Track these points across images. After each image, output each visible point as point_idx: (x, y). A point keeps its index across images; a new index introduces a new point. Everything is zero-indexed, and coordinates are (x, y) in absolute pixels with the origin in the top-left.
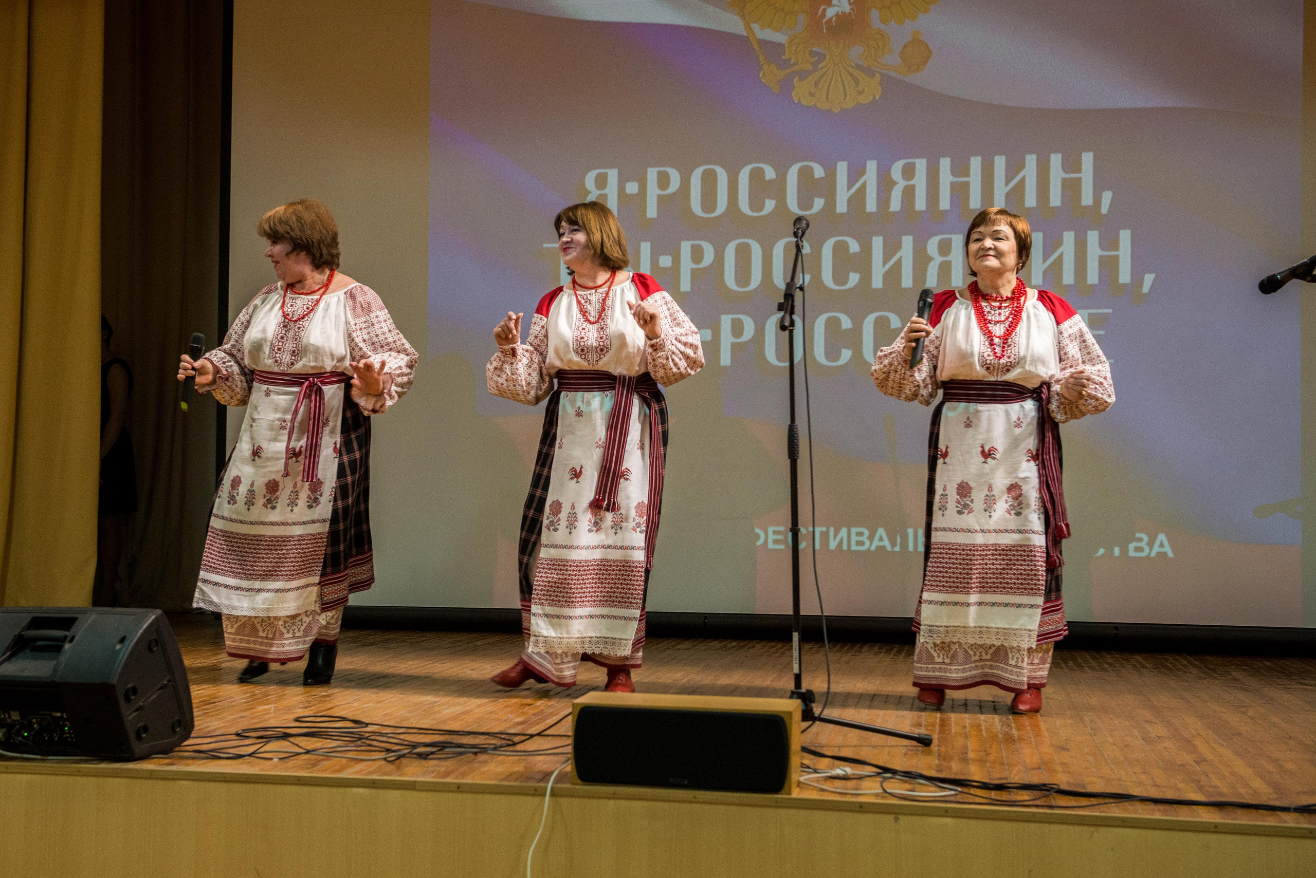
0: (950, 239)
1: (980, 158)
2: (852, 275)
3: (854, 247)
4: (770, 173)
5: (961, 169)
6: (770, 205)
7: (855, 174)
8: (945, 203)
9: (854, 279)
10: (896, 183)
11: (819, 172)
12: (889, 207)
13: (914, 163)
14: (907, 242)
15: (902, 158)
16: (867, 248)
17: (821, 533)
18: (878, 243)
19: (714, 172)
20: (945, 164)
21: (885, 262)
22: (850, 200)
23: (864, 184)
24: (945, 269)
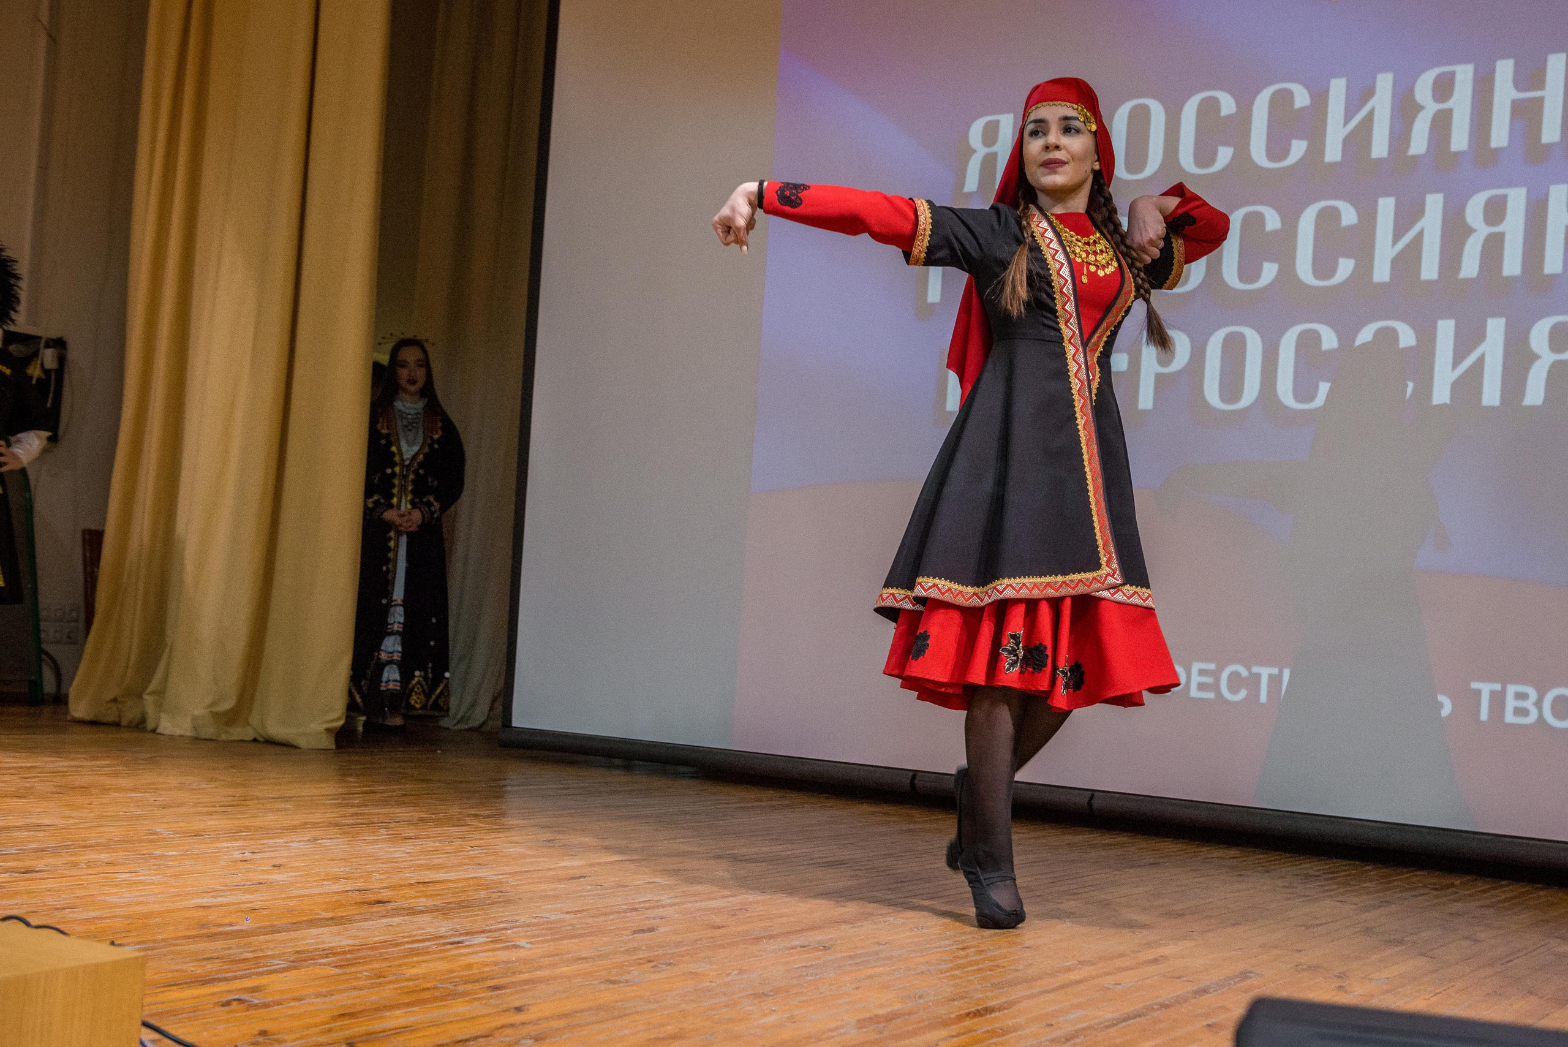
0: (1505, 197)
1: (1563, 57)
2: (1342, 262)
3: (1349, 215)
4: (1228, 105)
5: (1532, 77)
6: (1225, 155)
7: (1360, 95)
8: (1500, 136)
9: (1345, 267)
10: (1422, 108)
11: (1301, 98)
12: (1408, 146)
13: (1453, 72)
14: (1434, 203)
15: (1433, 66)
16: (1368, 216)
17: (1270, 676)
18: (1386, 207)
19: (1146, 107)
20: (1505, 69)
21: (1397, 236)
22: (1347, 141)
23: (1371, 114)
24: (1494, 247)
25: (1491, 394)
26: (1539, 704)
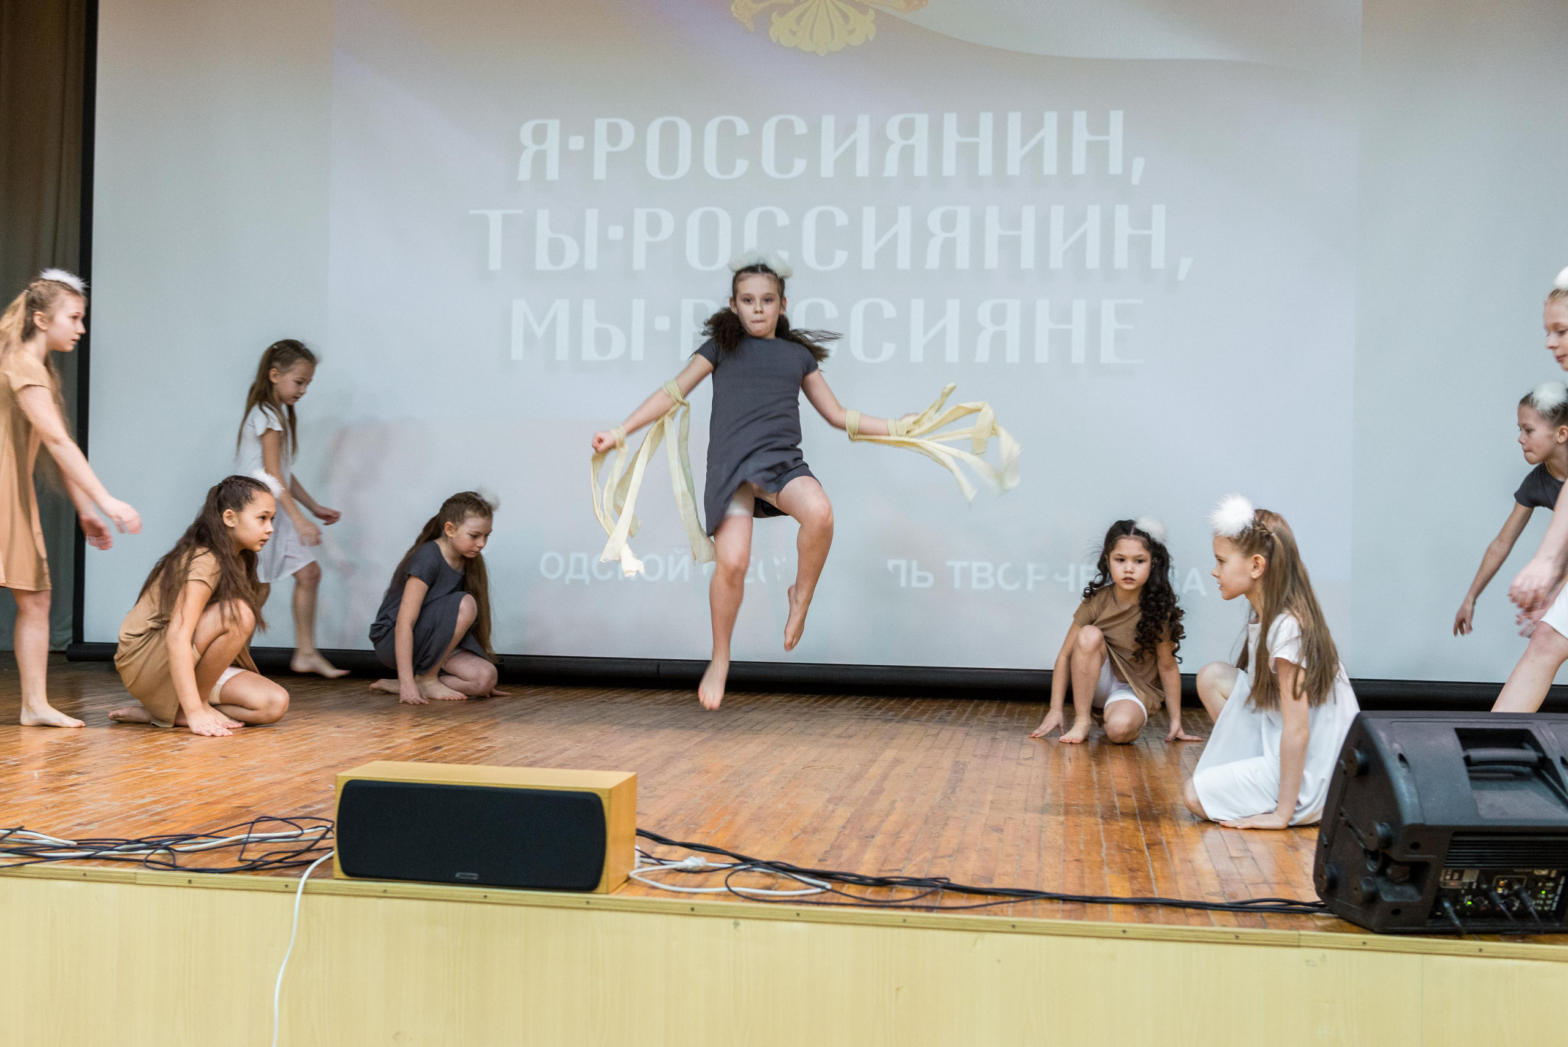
0: (955, 212)
1: (990, 115)
2: (838, 253)
3: (842, 218)
4: (742, 127)
5: (970, 128)
6: (742, 166)
7: (847, 129)
9: (841, 257)
10: (892, 142)
11: (801, 127)
12: (883, 171)
13: (914, 119)
14: (905, 214)
15: (898, 113)
16: (856, 221)
18: (869, 215)
19: (675, 124)
20: (950, 120)
21: (878, 236)
22: (836, 163)
23: (854, 143)
24: (949, 247)
25: (952, 353)
26: (994, 575)
